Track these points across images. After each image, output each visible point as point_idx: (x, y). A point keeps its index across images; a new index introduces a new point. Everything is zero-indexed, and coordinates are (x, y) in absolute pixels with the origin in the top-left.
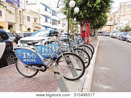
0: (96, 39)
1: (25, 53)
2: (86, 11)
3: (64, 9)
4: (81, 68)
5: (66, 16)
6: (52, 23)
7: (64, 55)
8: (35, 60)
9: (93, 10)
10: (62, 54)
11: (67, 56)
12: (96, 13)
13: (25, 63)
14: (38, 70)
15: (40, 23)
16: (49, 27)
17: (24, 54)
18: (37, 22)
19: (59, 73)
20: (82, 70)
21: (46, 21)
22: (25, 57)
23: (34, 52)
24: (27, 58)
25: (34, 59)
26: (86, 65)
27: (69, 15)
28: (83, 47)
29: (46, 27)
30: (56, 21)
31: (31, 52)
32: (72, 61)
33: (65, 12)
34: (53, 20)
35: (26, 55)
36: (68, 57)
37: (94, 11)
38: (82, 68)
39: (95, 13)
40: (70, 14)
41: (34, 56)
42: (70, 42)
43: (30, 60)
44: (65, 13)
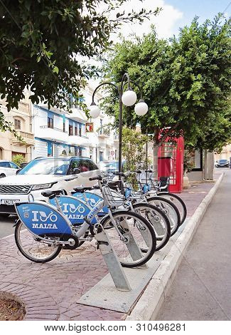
0: (209, 180)
1: (37, 212)
2: (166, 109)
3: (107, 101)
4: (147, 248)
5: (112, 120)
6: (67, 129)
7: (113, 214)
8: (55, 227)
9: (184, 106)
10: (110, 213)
11: (119, 216)
12: (195, 113)
13: (34, 231)
14: (60, 247)
15: (31, 130)
16: (59, 144)
17: (35, 213)
18: (22, 130)
19: (106, 243)
20: (149, 252)
21: (50, 125)
22: (35, 219)
23: (53, 210)
24: (39, 222)
25: (53, 223)
26: (159, 243)
27: (121, 119)
28: (159, 202)
29: (50, 142)
30: (80, 124)
31: (48, 210)
32: (130, 229)
33: (110, 108)
34: (71, 120)
35: (38, 215)
36: (122, 219)
37: (189, 109)
38: (149, 249)
39: (192, 114)
40: (123, 115)
41: (53, 218)
42: (125, 189)
43: (45, 225)
44: (110, 111)
